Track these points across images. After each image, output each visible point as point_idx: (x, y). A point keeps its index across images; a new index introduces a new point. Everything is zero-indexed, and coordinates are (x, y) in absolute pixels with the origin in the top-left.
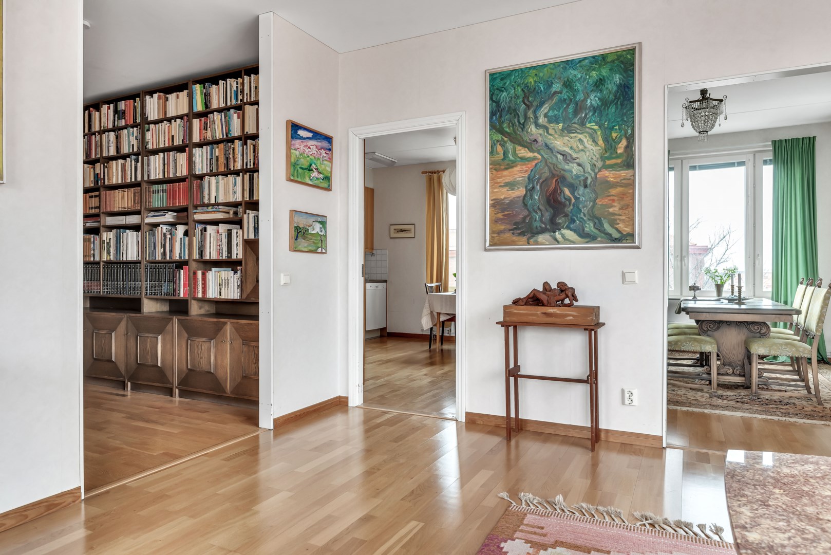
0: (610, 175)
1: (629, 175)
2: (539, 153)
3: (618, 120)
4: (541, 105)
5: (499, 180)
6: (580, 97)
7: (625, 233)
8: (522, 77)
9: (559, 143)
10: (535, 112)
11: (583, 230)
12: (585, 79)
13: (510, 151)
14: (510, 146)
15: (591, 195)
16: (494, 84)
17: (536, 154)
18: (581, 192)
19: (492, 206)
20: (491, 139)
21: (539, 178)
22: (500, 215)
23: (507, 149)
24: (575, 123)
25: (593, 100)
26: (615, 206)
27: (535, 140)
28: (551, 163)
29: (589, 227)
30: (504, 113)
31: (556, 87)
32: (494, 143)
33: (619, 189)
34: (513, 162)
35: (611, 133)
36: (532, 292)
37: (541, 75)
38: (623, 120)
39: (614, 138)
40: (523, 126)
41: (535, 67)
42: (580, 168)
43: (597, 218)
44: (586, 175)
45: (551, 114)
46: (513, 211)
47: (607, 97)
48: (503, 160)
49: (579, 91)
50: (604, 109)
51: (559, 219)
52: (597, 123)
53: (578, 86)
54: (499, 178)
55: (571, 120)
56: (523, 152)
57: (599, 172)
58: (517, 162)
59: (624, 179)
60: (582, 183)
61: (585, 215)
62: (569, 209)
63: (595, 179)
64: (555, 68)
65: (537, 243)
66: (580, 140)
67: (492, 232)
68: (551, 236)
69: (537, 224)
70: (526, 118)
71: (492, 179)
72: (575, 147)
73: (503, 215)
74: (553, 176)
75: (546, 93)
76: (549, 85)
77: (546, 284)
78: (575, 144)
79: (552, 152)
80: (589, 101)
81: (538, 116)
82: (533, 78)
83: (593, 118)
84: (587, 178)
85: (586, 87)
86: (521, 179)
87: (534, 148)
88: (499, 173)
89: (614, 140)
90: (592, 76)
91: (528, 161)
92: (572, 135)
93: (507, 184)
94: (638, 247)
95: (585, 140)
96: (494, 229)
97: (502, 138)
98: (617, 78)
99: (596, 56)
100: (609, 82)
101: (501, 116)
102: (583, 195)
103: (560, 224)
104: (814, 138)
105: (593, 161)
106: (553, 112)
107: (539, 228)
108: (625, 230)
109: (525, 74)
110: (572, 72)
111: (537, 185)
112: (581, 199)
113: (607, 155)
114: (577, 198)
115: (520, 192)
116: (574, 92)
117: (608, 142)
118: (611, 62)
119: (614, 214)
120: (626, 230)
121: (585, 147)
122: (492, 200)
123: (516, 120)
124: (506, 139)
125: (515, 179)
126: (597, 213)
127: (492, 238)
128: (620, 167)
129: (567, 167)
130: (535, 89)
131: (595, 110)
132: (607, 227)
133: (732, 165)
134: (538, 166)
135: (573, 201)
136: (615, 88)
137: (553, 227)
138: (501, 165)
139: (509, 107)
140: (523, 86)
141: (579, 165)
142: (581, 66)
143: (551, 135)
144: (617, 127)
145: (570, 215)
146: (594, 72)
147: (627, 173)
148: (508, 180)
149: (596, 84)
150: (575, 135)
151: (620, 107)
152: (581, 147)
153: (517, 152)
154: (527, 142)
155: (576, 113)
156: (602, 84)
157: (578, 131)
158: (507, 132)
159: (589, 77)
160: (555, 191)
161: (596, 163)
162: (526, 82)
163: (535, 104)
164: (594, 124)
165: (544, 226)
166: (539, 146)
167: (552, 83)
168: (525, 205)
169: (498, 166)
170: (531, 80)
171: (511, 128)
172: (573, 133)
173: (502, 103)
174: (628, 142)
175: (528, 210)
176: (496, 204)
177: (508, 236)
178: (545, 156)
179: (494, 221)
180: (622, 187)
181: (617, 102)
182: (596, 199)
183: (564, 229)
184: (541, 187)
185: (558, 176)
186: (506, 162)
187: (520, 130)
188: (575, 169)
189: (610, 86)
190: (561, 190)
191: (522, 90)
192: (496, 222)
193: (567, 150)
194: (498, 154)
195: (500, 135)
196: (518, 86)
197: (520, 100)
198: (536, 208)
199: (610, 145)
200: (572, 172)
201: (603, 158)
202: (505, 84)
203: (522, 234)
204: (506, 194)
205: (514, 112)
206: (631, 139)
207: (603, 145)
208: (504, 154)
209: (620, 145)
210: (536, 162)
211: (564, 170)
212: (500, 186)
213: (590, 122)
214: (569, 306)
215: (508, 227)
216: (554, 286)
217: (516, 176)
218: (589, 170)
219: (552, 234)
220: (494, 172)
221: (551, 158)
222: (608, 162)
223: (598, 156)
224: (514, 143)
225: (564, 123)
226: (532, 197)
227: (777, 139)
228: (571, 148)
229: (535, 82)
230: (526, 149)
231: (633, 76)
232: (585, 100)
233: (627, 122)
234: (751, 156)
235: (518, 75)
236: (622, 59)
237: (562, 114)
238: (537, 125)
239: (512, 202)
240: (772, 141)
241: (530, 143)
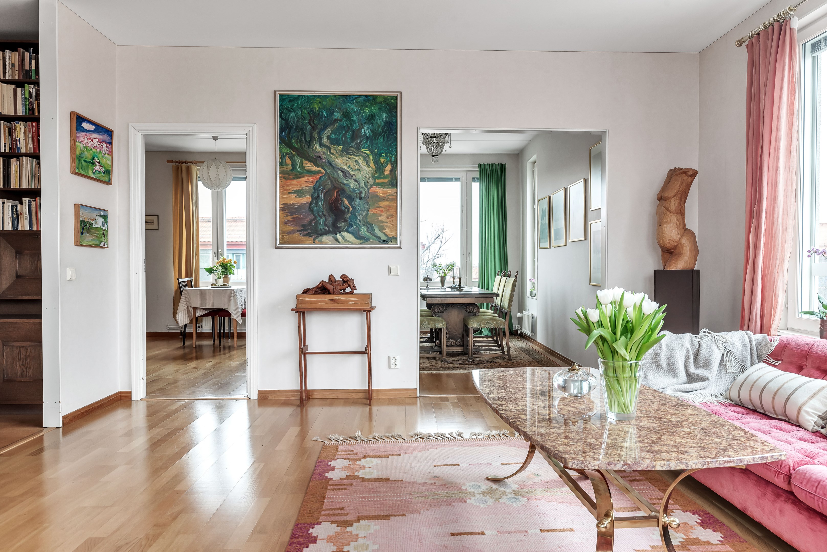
0: (379, 191)
1: (393, 192)
2: (323, 168)
3: (385, 149)
4: (325, 128)
5: (288, 188)
6: (356, 126)
7: (390, 237)
8: (308, 102)
9: (340, 162)
10: (319, 134)
11: (359, 233)
12: (360, 113)
13: (298, 164)
14: (297, 159)
15: (364, 206)
16: (283, 104)
17: (320, 169)
18: (357, 203)
19: (282, 209)
20: (281, 151)
21: (323, 189)
22: (289, 218)
23: (295, 161)
24: (352, 147)
25: (366, 130)
26: (383, 216)
27: (320, 157)
28: (333, 178)
29: (364, 231)
30: (292, 131)
31: (337, 115)
32: (283, 155)
33: (386, 203)
34: (301, 173)
35: (380, 159)
36: (320, 283)
37: (325, 103)
38: (388, 149)
39: (382, 162)
40: (309, 144)
41: (319, 96)
42: (356, 183)
43: (370, 224)
44: (361, 189)
45: (332, 136)
46: (300, 215)
47: (377, 129)
48: (291, 170)
49: (355, 121)
50: (375, 138)
51: (340, 224)
52: (369, 150)
53: (354, 118)
54: (287, 186)
55: (349, 144)
56: (309, 166)
57: (370, 188)
58: (304, 174)
59: (389, 195)
60: (358, 195)
61: (360, 222)
62: (348, 216)
63: (368, 193)
64: (336, 99)
65: (321, 242)
66: (356, 161)
67: (282, 232)
68: (333, 237)
69: (321, 227)
70: (312, 138)
71: (281, 186)
72: (352, 166)
73: (292, 218)
74: (335, 188)
75: (328, 119)
76: (331, 113)
77: (331, 277)
78: (353, 164)
79: (334, 168)
80: (363, 131)
81: (322, 137)
82: (318, 105)
83: (367, 145)
84: (361, 192)
85: (360, 119)
86: (307, 188)
87: (318, 163)
88: (288, 181)
89: (382, 164)
90: (365, 112)
91: (313, 174)
92: (350, 156)
93: (295, 192)
94: (400, 248)
95: (360, 162)
96: (284, 230)
97: (290, 151)
98: (384, 116)
99: (368, 96)
100: (378, 118)
101: (289, 133)
102: (359, 205)
103: (340, 227)
104: (505, 164)
105: (367, 179)
106: (335, 135)
107: (323, 230)
108: (390, 235)
109: (311, 100)
110: (350, 105)
111: (321, 194)
112: (357, 209)
113: (377, 175)
114: (354, 208)
115: (307, 199)
116: (352, 122)
117: (378, 165)
118: (379, 103)
119: (382, 222)
120: (392, 234)
121: (360, 167)
122: (281, 205)
123: (303, 138)
124: (294, 153)
125: (303, 187)
126: (369, 220)
127: (282, 237)
128: (387, 185)
129: (346, 182)
130: (319, 114)
131: (368, 138)
132: (377, 231)
133: (451, 180)
134: (322, 179)
135: (351, 209)
136: (382, 124)
137: (335, 230)
138: (289, 175)
139: (297, 126)
140: (309, 110)
141: (355, 181)
142: (356, 102)
143: (333, 154)
144: (384, 154)
145: (349, 220)
146: (367, 109)
147: (392, 191)
148: (296, 188)
149: (368, 118)
150: (352, 156)
151: (386, 139)
152: (357, 167)
153: (304, 165)
154: (312, 157)
155: (353, 138)
156: (373, 119)
157: (355, 154)
158: (295, 147)
159: (363, 111)
160: (336, 200)
161: (368, 181)
162: (312, 107)
163: (319, 126)
164: (367, 150)
165: (327, 229)
166: (323, 162)
167: (334, 112)
168: (311, 210)
169: (287, 176)
170: (316, 106)
171: (299, 144)
172: (351, 155)
173: (290, 121)
174: (393, 167)
175: (314, 215)
176: (285, 208)
177: (296, 235)
178: (328, 171)
179: (284, 223)
180: (387, 200)
181: (384, 134)
182: (368, 209)
183: (344, 232)
184: (324, 196)
185: (339, 188)
186: (294, 172)
187: (306, 146)
188: (353, 184)
189: (379, 122)
190: (341, 200)
191: (308, 113)
192: (285, 223)
193: (346, 168)
194: (287, 165)
195: (288, 149)
196: (305, 109)
197: (306, 122)
198: (320, 213)
199: (379, 168)
200: (350, 186)
201: (374, 177)
202: (293, 105)
203: (309, 235)
204: (293, 200)
205: (301, 130)
206: (394, 165)
207: (374, 167)
208: (293, 165)
209: (386, 169)
210: (321, 175)
211: (344, 184)
212: (289, 193)
213: (364, 148)
214: (351, 294)
215: (297, 228)
216: (338, 278)
217: (303, 186)
218: (364, 186)
219: (334, 235)
220: (284, 180)
221: (333, 173)
222: (378, 181)
223: (370, 175)
224: (301, 157)
225: (343, 146)
226: (317, 204)
227: (482, 163)
228: (349, 167)
229: (319, 108)
230: (312, 164)
231: (396, 117)
232: (360, 129)
233: (391, 151)
234: (464, 174)
235: (305, 100)
236: (387, 102)
237: (342, 138)
238: (321, 145)
239: (300, 207)
240: (479, 164)
241: (315, 159)
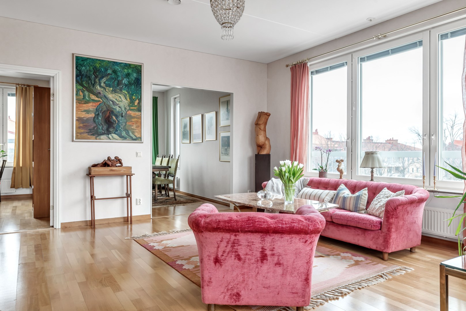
0: (132, 113)
1: (139, 114)
2: (101, 99)
3: (135, 92)
4: (102, 77)
5: (81, 108)
6: (120, 78)
7: (138, 137)
8: (93, 63)
9: (111, 96)
10: (99, 80)
11: (121, 135)
12: (122, 72)
13: (87, 95)
14: (87, 93)
15: (124, 121)
16: (78, 62)
17: (100, 99)
18: (120, 119)
19: (77, 120)
20: (76, 88)
21: (101, 110)
22: (81, 125)
23: (85, 94)
24: (117, 89)
25: (125, 81)
26: (134, 126)
27: (99, 93)
28: (107, 105)
29: (124, 134)
30: (83, 77)
31: (109, 71)
32: (78, 90)
33: (136, 119)
34: (88, 101)
35: (132, 96)
36: (104, 161)
37: (102, 64)
38: (137, 92)
39: (134, 98)
40: (94, 85)
41: (99, 60)
42: (120, 108)
43: (127, 130)
44: (122, 112)
45: (107, 82)
46: (88, 124)
47: (131, 81)
48: (83, 99)
49: (119, 76)
50: (130, 86)
51: (111, 129)
52: (127, 91)
53: (119, 74)
54: (80, 107)
55: (116, 87)
56: (93, 97)
57: (127, 111)
58: (90, 101)
59: (137, 116)
60: (121, 115)
61: (122, 129)
62: (115, 125)
63: (126, 114)
64: (109, 63)
65: (100, 139)
66: (120, 97)
67: (77, 133)
68: (107, 136)
69: (100, 131)
70: (95, 82)
71: (76, 107)
72: (118, 99)
73: (83, 125)
74: (108, 110)
75: (104, 73)
76: (106, 70)
77: (109, 158)
78: (118, 98)
79: (108, 100)
80: (124, 81)
81: (101, 82)
82: (99, 64)
83: (125, 89)
84: (123, 113)
85: (122, 75)
86: (92, 109)
87: (99, 96)
88: (81, 105)
89: (133, 99)
90: (125, 71)
91: (96, 102)
92: (116, 94)
93: (85, 111)
94: (143, 143)
95: (122, 97)
96: (78, 132)
97: (82, 88)
98: (135, 75)
99: (126, 64)
100: (132, 76)
101: (82, 78)
102: (121, 120)
103: (111, 131)
104: (157, 97)
105: (125, 107)
106: (108, 82)
107: (101, 133)
108: (137, 136)
109: (95, 62)
110: (117, 67)
111: (100, 113)
112: (120, 122)
113: (131, 105)
114: (118, 121)
115: (92, 115)
116: (118, 76)
117: (131, 100)
118: (132, 68)
119: (134, 129)
120: (138, 136)
121: (122, 100)
122: (77, 117)
123: (90, 82)
124: (84, 89)
125: (89, 109)
126: (127, 128)
127: (77, 136)
128: (136, 111)
129: (114, 107)
130: (99, 70)
131: (126, 85)
132: (131, 134)
134: (101, 105)
135: (117, 122)
136: (134, 79)
137: (108, 132)
138: (82, 101)
139: (86, 75)
140: (93, 67)
141: (119, 107)
142: (120, 66)
143: (107, 92)
144: (135, 95)
145: (116, 128)
146: (126, 70)
147: (138, 113)
148: (85, 109)
149: (126, 75)
150: (118, 94)
151: (136, 87)
152: (120, 100)
153: (91, 97)
154: (95, 93)
155: (118, 84)
156: (129, 76)
157: (119, 93)
158: (85, 86)
159: (124, 71)
160: (109, 117)
161: (126, 107)
162: (95, 65)
163: (99, 76)
164: (126, 91)
165: (104, 132)
166: (101, 96)
167: (108, 69)
168: (94, 121)
169: (80, 102)
170: (97, 65)
171: (87, 85)
172: (117, 93)
173: (82, 72)
174: (139, 101)
175: (96, 124)
176: (79, 120)
177: (86, 135)
178: (104, 101)
179: (78, 128)
181: (135, 84)
182: (126, 122)
183: (113, 134)
184: (102, 114)
185: (110, 110)
186: (85, 100)
187: (92, 86)
188: (118, 109)
189: (132, 77)
190: (112, 117)
191: (93, 68)
192: (79, 128)
193: (114, 100)
194: (80, 96)
195: (81, 87)
196: (91, 66)
197: (92, 73)
198: (100, 123)
199: (132, 102)
200: (116, 110)
201: (129, 106)
202: (84, 63)
203: (93, 135)
204: (84, 115)
205: (89, 78)
206: (140, 100)
207: (129, 101)
208: (84, 96)
209: (136, 102)
210: (100, 103)
211: (113, 108)
212: (82, 111)
213: (124, 90)
214: (121, 166)
215: (86, 131)
216: (113, 158)
217: (90, 108)
218: (124, 110)
219: (107, 135)
220: (78, 104)
221: (107, 102)
222: (131, 108)
223: (127, 105)
224: (89, 92)
225: (113, 88)
226: (98, 118)
228: (116, 99)
229: (99, 66)
230: (95, 96)
231: (141, 76)
232: (122, 80)
233: (138, 93)
235: (91, 61)
236: (136, 68)
237: (112, 84)
238: (100, 86)
239: (88, 119)
241: (97, 94)
